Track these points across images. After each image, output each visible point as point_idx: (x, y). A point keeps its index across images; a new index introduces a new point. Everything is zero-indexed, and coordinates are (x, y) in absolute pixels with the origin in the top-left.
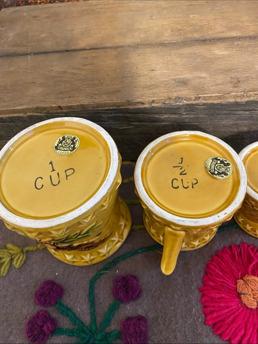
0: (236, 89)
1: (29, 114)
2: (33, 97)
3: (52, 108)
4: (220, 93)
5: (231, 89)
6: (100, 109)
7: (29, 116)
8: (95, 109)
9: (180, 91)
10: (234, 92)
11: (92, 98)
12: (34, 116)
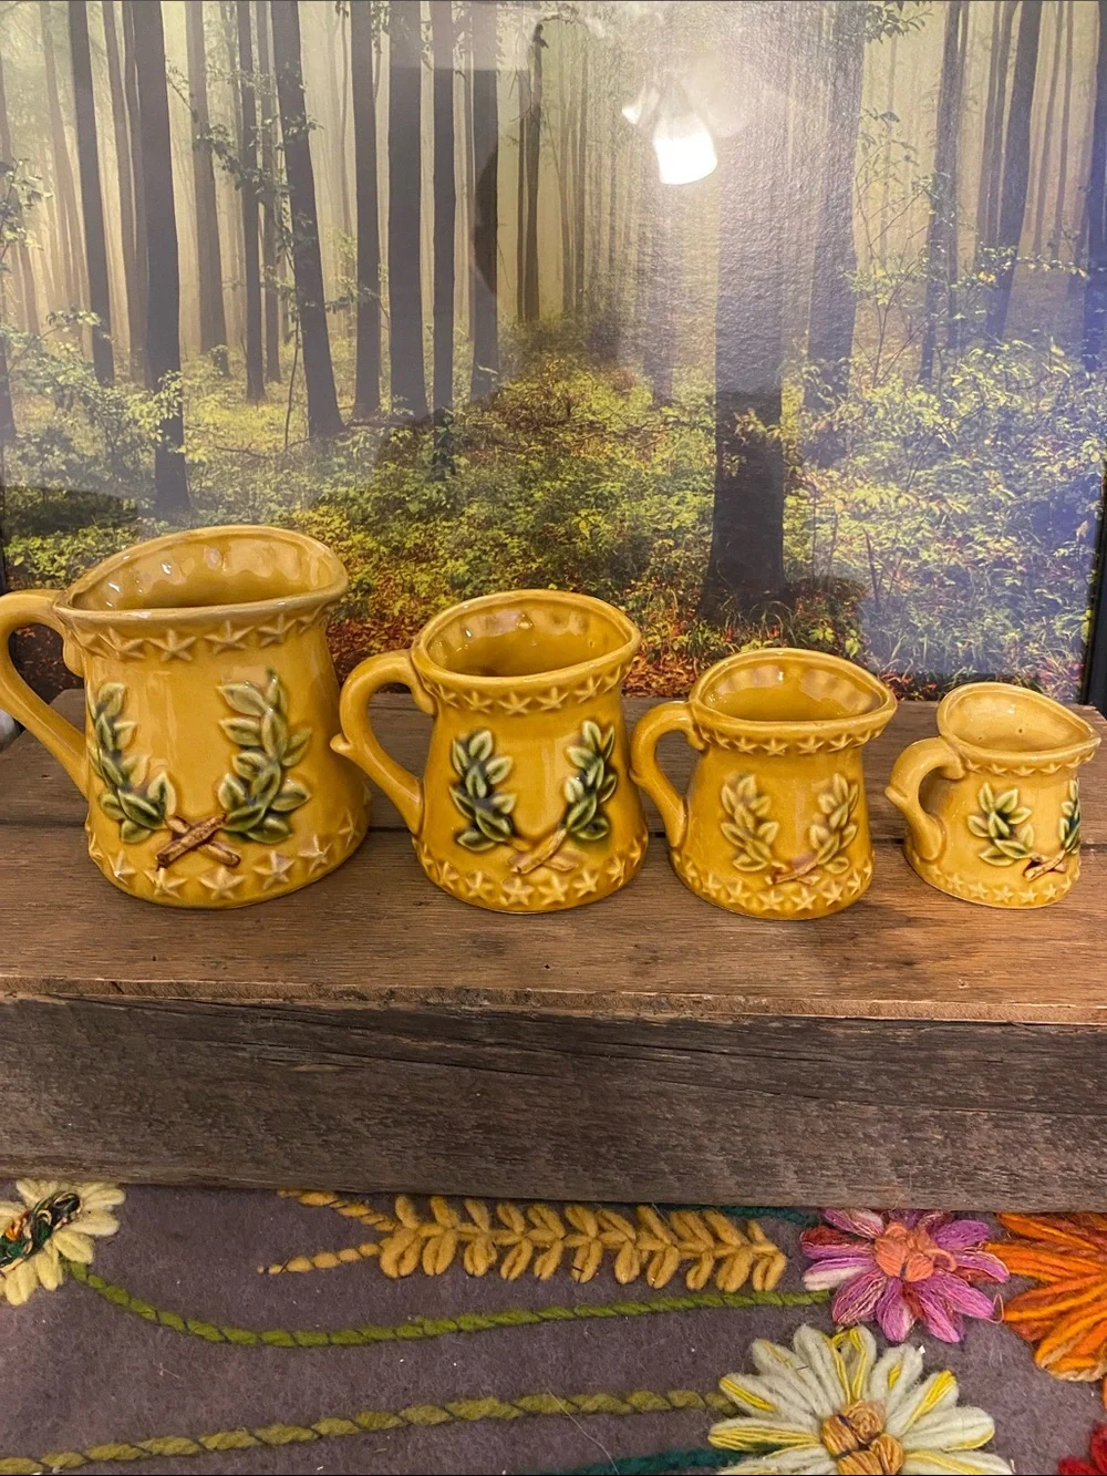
0: (639, 981)
1: (21, 996)
2: (50, 949)
3: (93, 986)
4: (586, 988)
5: (625, 980)
6: (233, 1001)
7: (21, 1001)
8: (219, 1000)
9: (478, 970)
10: (629, 990)
11: (216, 968)
12: (36, 1003)
